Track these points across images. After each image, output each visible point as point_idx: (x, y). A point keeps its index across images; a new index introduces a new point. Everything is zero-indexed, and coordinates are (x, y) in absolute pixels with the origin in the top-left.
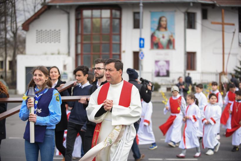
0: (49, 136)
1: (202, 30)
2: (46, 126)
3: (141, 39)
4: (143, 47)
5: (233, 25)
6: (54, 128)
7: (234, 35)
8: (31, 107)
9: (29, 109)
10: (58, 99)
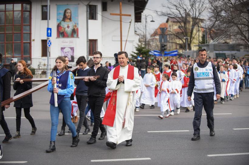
0: (67, 102)
1: (103, 20)
2: (64, 96)
3: (48, 29)
4: (51, 36)
5: (130, 15)
6: (70, 96)
7: (130, 24)
8: (54, 84)
9: (53, 85)
10: (72, 77)
